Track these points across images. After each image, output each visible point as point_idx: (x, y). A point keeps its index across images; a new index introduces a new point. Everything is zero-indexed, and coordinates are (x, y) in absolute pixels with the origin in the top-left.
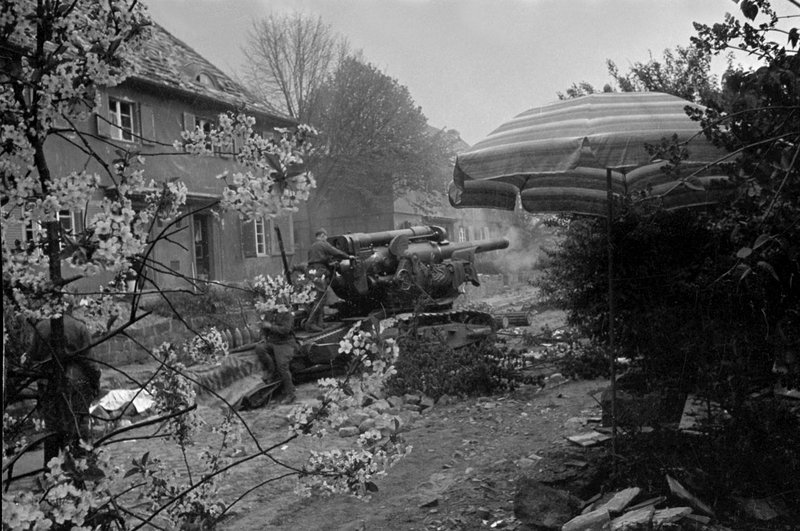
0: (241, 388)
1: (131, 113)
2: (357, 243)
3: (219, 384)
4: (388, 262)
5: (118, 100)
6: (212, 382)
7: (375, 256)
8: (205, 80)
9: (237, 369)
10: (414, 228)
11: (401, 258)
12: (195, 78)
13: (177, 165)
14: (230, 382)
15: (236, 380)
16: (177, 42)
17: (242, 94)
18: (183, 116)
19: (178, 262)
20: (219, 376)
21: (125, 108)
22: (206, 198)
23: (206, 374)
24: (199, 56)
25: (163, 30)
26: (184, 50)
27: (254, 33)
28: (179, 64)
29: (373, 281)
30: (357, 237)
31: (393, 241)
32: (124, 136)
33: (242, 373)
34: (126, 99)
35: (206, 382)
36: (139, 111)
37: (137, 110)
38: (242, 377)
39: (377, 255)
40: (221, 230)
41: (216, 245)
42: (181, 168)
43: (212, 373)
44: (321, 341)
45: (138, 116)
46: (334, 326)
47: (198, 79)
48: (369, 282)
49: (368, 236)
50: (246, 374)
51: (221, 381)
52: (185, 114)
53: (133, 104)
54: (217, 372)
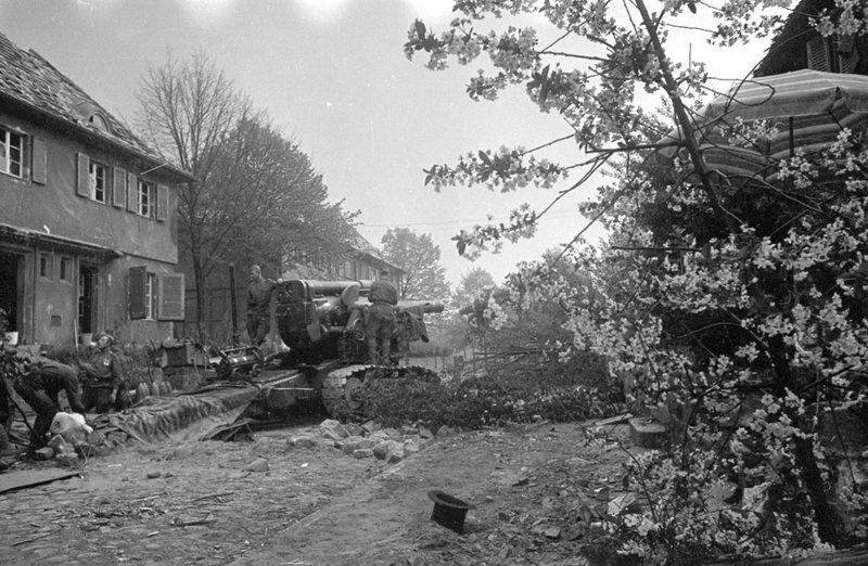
0: (198, 430)
1: (21, 145)
2: (312, 288)
3: (175, 423)
4: (339, 313)
5: (9, 130)
6: (169, 421)
7: (327, 305)
8: (97, 121)
9: (195, 409)
10: (362, 281)
11: (353, 309)
12: (89, 117)
13: (67, 209)
14: (188, 423)
15: (194, 421)
16: (64, 79)
17: (134, 142)
18: (77, 155)
19: (59, 317)
20: (176, 415)
21: (15, 140)
22: (96, 248)
23: (162, 413)
24: (88, 97)
25: (48, 65)
26: (71, 88)
27: (150, 81)
28: (71, 102)
29: (326, 330)
30: (313, 283)
31: (344, 292)
32: (12, 171)
33: (199, 414)
34: (18, 129)
35: (163, 422)
36: (32, 145)
37: (29, 143)
38: (199, 418)
39: (328, 304)
40: (107, 287)
41: (101, 303)
42: (71, 212)
43: (168, 412)
44: (279, 386)
45: (29, 149)
46: (289, 372)
47: (91, 120)
48: (322, 331)
49: (321, 284)
50: (204, 416)
51: (178, 421)
52: (80, 155)
53: (24, 136)
54: (174, 411)
